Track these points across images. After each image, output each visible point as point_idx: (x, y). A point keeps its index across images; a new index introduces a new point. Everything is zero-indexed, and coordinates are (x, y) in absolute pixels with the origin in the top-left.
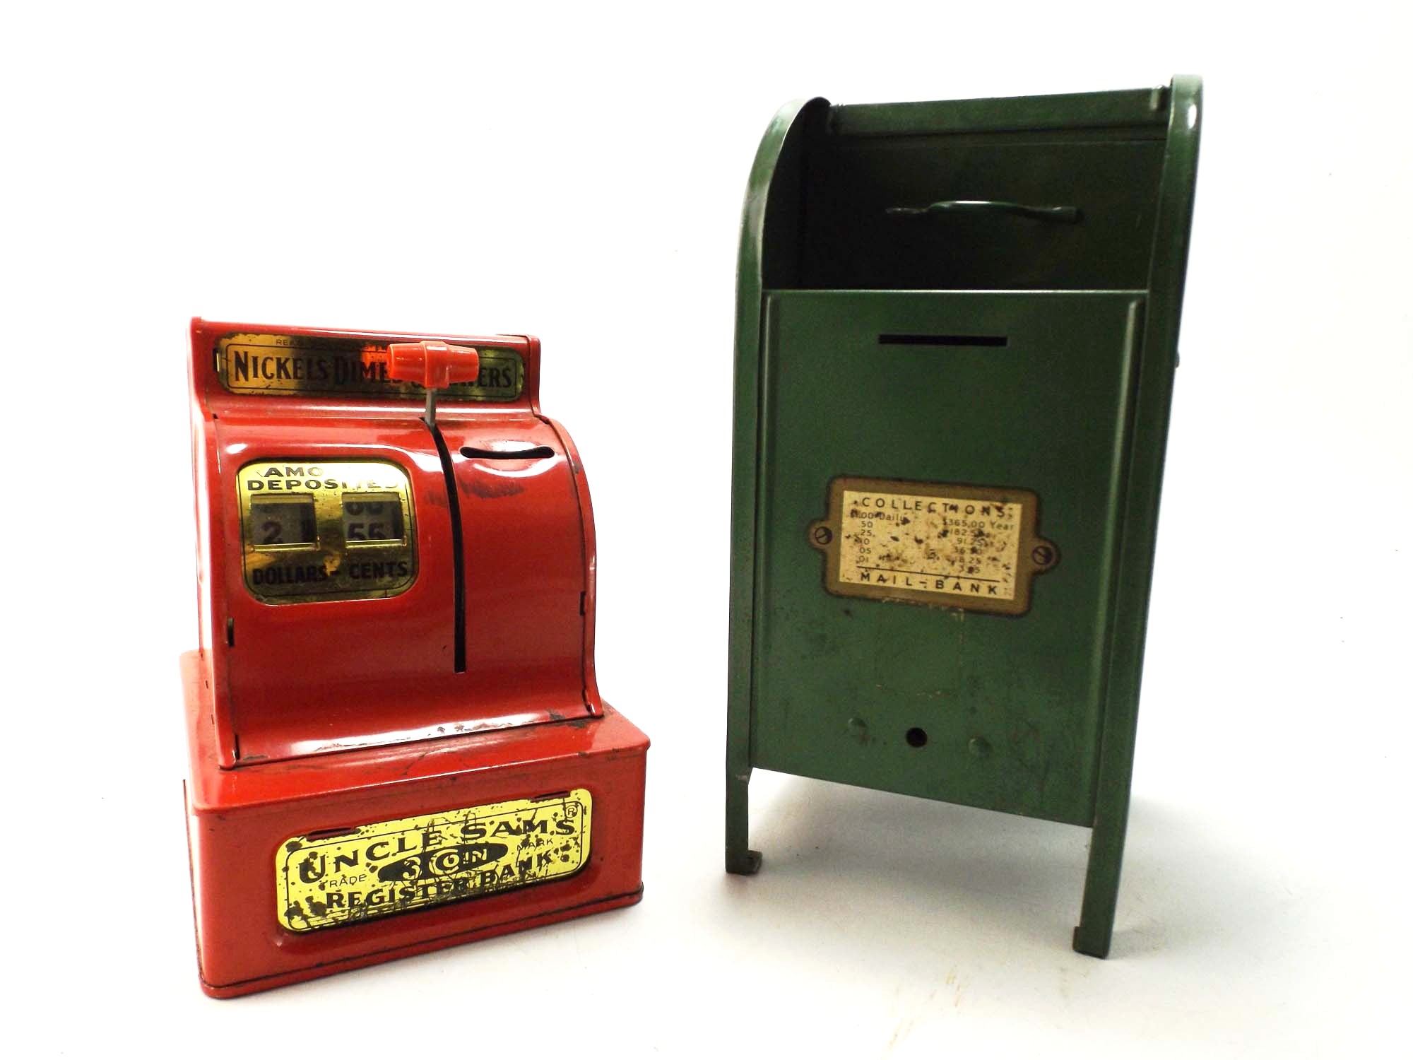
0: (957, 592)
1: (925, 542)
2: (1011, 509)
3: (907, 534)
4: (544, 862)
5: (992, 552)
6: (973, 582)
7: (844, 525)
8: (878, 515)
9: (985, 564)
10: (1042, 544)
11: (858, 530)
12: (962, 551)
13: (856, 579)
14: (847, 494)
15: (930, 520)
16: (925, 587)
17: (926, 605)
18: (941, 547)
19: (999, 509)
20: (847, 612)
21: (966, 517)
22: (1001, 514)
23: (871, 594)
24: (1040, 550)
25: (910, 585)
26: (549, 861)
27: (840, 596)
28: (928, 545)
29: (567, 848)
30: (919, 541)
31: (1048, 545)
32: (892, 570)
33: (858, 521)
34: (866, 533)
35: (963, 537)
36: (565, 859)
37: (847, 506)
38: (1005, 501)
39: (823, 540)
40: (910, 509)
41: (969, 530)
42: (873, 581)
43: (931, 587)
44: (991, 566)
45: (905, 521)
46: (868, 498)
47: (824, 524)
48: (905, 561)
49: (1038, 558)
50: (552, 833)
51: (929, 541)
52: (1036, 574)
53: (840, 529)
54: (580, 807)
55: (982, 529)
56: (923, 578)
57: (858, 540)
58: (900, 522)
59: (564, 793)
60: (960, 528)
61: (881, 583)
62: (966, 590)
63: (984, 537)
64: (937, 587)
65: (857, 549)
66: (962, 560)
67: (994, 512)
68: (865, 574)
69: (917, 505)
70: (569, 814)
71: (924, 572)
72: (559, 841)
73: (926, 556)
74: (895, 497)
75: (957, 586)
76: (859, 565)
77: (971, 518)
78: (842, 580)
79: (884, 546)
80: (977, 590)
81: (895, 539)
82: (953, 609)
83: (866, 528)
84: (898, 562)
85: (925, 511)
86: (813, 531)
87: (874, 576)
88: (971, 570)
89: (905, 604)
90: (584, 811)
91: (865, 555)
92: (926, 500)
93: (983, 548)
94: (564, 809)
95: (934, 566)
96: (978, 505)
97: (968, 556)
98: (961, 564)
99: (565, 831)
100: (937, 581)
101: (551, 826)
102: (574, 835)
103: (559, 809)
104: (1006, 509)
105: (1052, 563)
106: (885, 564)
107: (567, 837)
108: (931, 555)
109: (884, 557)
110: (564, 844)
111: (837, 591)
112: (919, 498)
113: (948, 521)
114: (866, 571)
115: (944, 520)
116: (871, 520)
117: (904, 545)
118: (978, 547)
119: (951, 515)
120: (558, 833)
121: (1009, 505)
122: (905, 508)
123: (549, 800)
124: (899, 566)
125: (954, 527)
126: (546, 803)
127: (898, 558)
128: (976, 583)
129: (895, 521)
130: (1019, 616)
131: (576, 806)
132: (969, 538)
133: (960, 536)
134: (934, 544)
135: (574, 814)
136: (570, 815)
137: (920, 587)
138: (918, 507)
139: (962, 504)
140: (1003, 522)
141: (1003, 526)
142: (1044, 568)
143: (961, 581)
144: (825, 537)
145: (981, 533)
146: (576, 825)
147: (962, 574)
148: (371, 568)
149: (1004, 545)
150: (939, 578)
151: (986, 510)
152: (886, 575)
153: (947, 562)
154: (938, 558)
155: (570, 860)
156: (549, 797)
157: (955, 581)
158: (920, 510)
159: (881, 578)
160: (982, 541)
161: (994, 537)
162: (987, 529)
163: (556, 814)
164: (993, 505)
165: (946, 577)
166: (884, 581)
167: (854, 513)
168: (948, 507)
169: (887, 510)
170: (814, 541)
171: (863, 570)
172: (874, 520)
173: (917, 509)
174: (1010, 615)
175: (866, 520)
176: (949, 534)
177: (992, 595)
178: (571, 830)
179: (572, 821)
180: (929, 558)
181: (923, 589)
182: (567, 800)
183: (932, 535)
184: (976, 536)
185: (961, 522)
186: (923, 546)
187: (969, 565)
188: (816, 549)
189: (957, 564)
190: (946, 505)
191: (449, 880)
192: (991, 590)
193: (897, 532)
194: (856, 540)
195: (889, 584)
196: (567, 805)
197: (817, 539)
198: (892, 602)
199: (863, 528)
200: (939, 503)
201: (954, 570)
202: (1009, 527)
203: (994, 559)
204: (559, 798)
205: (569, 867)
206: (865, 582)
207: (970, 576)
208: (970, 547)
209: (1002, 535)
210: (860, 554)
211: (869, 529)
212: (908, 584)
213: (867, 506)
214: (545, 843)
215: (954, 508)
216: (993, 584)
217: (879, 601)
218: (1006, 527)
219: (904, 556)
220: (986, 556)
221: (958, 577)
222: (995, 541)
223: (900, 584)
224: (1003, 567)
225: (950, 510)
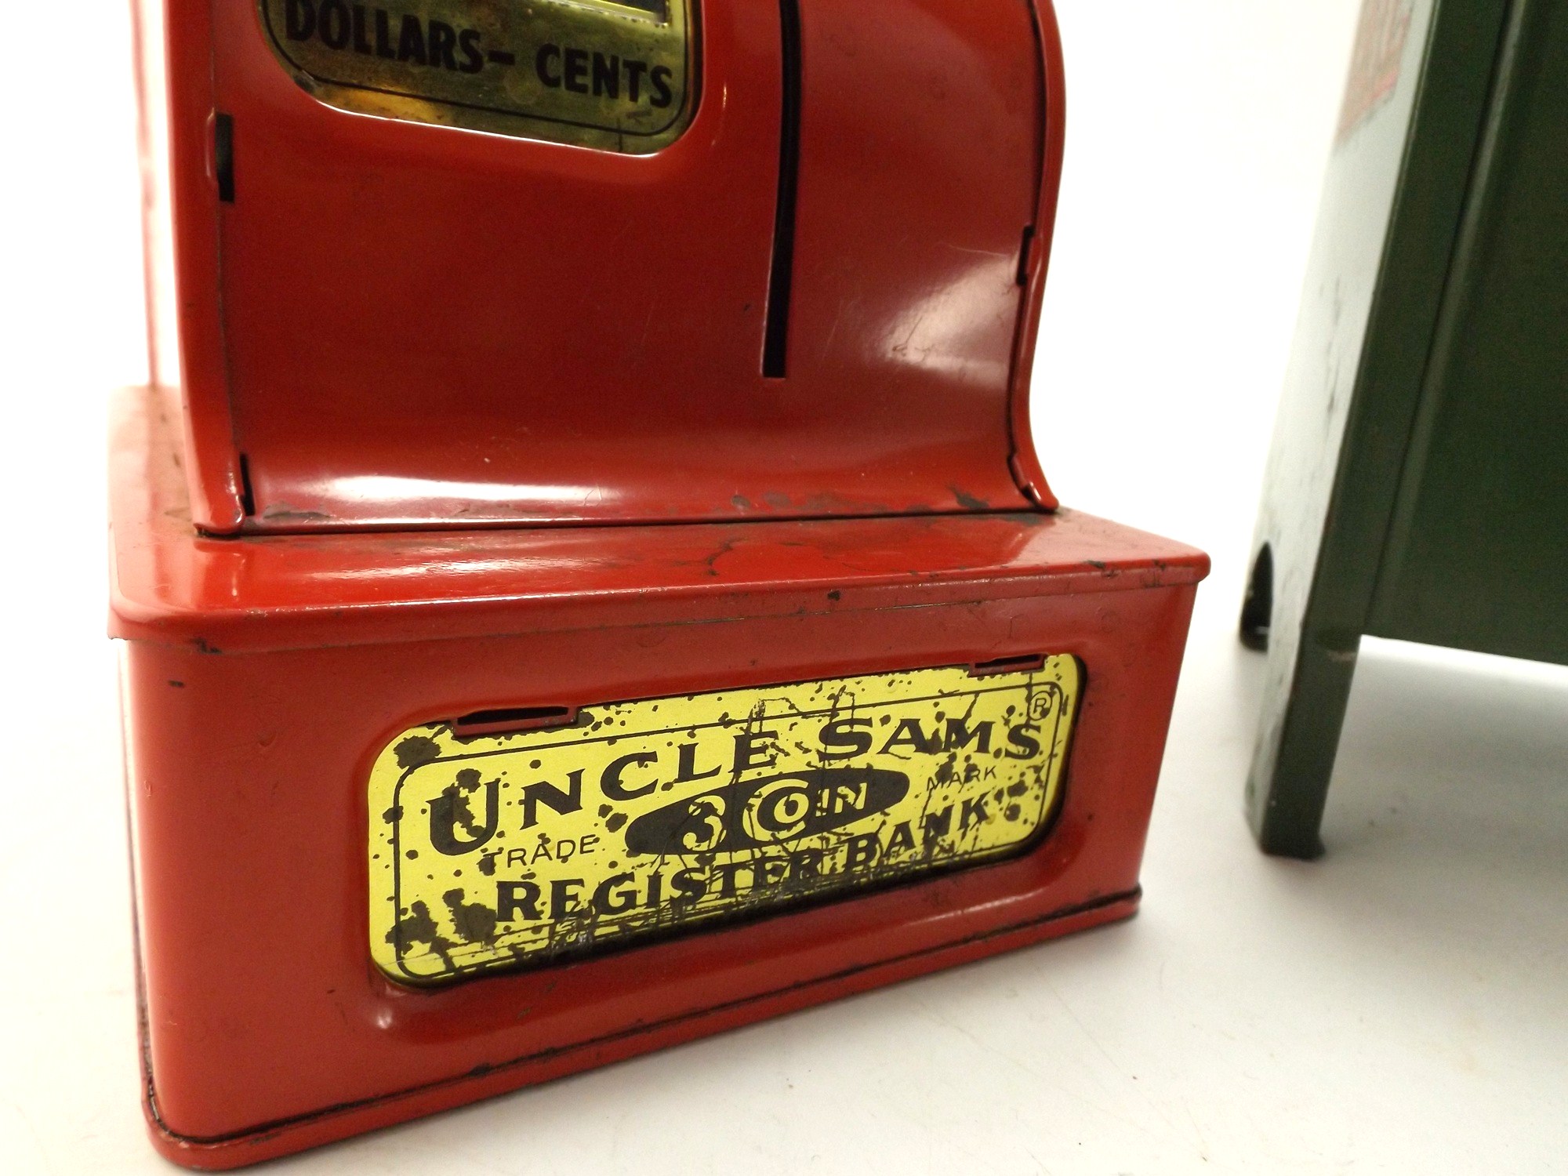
4: (973, 818)
26: (982, 817)
29: (1018, 789)
36: (1013, 813)
50: (997, 754)
54: (1056, 698)
59: (1032, 661)
70: (1035, 711)
72: (1007, 771)
90: (1062, 709)
94: (1029, 699)
99: (1021, 749)
101: (999, 738)
102: (1037, 760)
103: (1018, 698)
107: (1023, 764)
110: (1016, 780)
120: (1009, 754)
123: (1004, 673)
131: (1051, 695)
135: (1045, 713)
136: (1037, 715)
146: (1044, 739)
148: (590, 65)
155: (1022, 817)
156: (1002, 668)
163: (1011, 710)
178: (1033, 747)
179: (1038, 729)
182: (1038, 677)
191: (783, 854)
196: (1035, 689)
204: (1023, 671)
214: (982, 776)
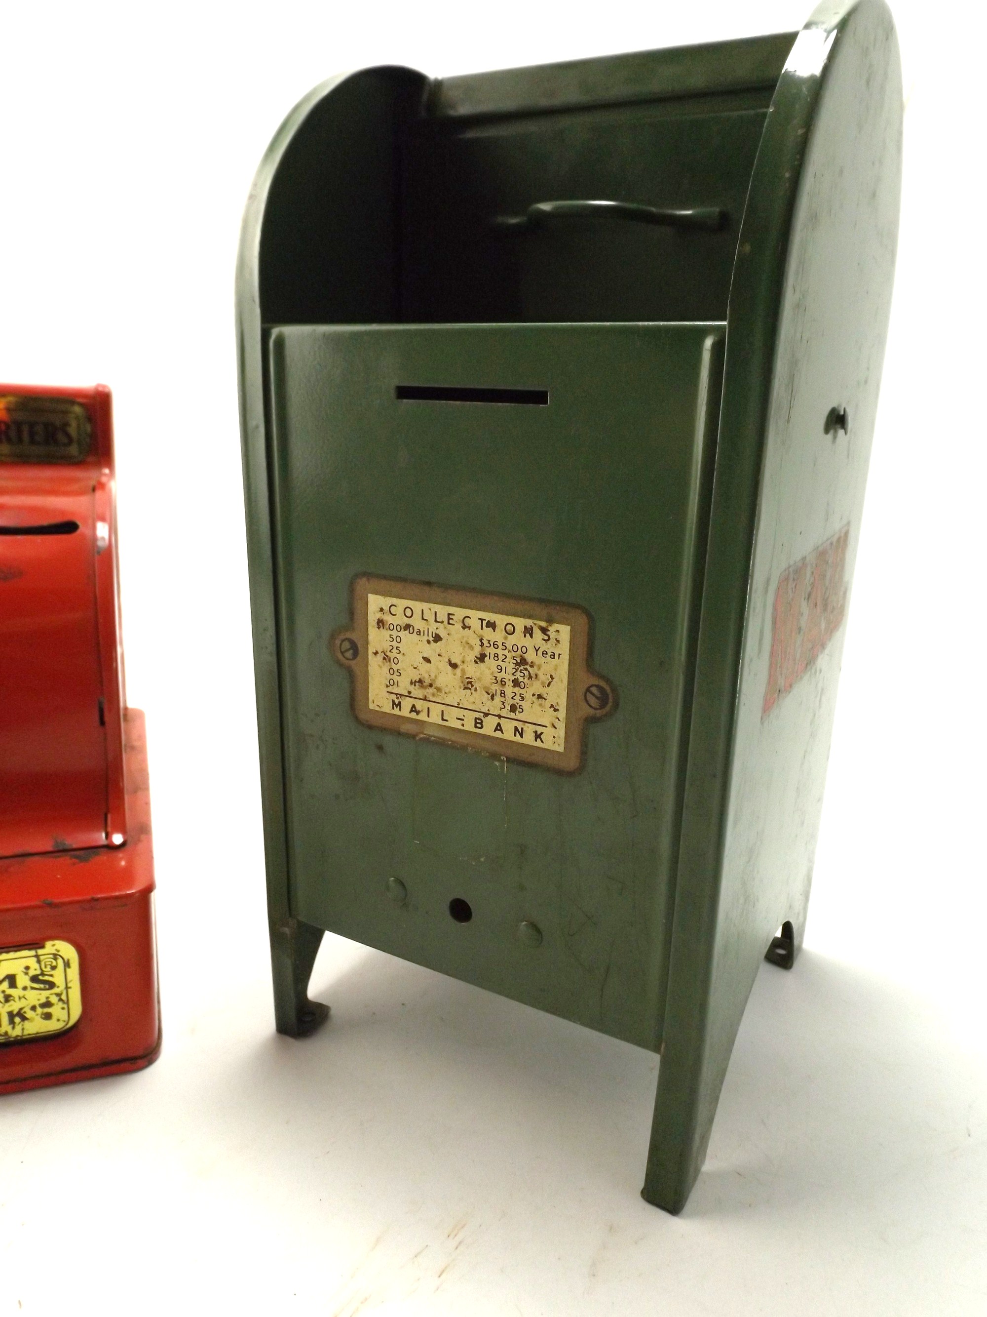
0: (498, 734)
1: (461, 667)
2: (558, 631)
3: (439, 655)
4: (17, 1020)
5: (537, 687)
6: (516, 723)
7: (370, 638)
8: (407, 627)
9: (530, 701)
10: (595, 681)
11: (386, 646)
12: (503, 683)
13: (387, 708)
14: (372, 598)
15: (465, 639)
16: (463, 725)
17: (464, 748)
18: (478, 674)
19: (544, 630)
20: (380, 748)
21: (506, 638)
22: (546, 638)
23: (405, 728)
24: (594, 690)
25: (446, 721)
26: (24, 1018)
27: (370, 727)
28: (463, 671)
29: (48, 1004)
30: (454, 666)
31: (603, 684)
32: (425, 699)
33: (386, 634)
34: (395, 650)
35: (503, 665)
36: (48, 1016)
37: (373, 616)
38: (550, 621)
39: (349, 654)
40: (442, 622)
41: (509, 656)
42: (405, 712)
43: (469, 726)
44: (536, 705)
45: (437, 638)
46: (395, 606)
47: (348, 635)
48: (439, 689)
49: (593, 701)
50: (25, 988)
51: (465, 666)
52: (591, 720)
53: (367, 642)
54: (60, 961)
55: (525, 656)
56: (460, 713)
57: (386, 658)
58: (431, 639)
59: (36, 944)
60: (500, 652)
61: (413, 715)
62: (509, 734)
63: (528, 667)
64: (476, 727)
65: (385, 669)
66: (503, 694)
67: (538, 634)
68: (397, 701)
69: (449, 619)
70: (46, 967)
71: (460, 706)
72: (36, 997)
73: (462, 685)
74: (425, 606)
75: (498, 728)
76: (390, 689)
77: (512, 640)
78: (371, 706)
79: (415, 668)
80: (521, 736)
81: (427, 660)
82: (495, 756)
83: (395, 644)
84: (432, 690)
85: (459, 626)
86: (338, 642)
87: (407, 704)
88: (513, 709)
89: (441, 743)
90: (67, 964)
91: (395, 678)
92: (459, 613)
93: (526, 680)
94: (39, 962)
95: (472, 699)
96: (520, 623)
97: (509, 690)
98: (503, 699)
99: (42, 986)
100: (476, 719)
101: (23, 980)
102: (56, 990)
103: (32, 962)
104: (552, 633)
105: (608, 708)
106: (417, 692)
107: (47, 993)
108: (468, 685)
109: (415, 682)
110: (43, 1000)
111: (367, 721)
112: (452, 610)
113: (485, 642)
114: (398, 698)
115: (481, 640)
116: (399, 634)
117: (437, 668)
118: (521, 679)
119: (488, 633)
120: (33, 988)
121: (556, 626)
122: (436, 621)
123: (16, 951)
124: (433, 695)
125: (491, 651)
126: (12, 955)
127: (431, 685)
128: (520, 726)
129: (426, 638)
130: (570, 774)
131: (55, 959)
132: (510, 666)
133: (500, 663)
134: (472, 670)
135: (54, 968)
136: (48, 968)
137: (457, 725)
138: (451, 621)
139: (501, 620)
140: (549, 647)
141: (549, 654)
142: (599, 713)
143: (503, 721)
144: (351, 652)
145: (523, 662)
146: (58, 978)
147: (504, 713)
149: (550, 680)
150: (478, 715)
151: (528, 631)
152: (419, 705)
153: (486, 695)
154: (476, 690)
155: (54, 1018)
156: (15, 949)
157: (496, 720)
158: (453, 625)
159: (413, 709)
160: (524, 672)
161: (539, 667)
162: (530, 656)
163: (27, 968)
164: (535, 624)
165: (486, 715)
166: (418, 713)
167: (381, 623)
168: (485, 623)
169: (417, 623)
170: (340, 656)
171: (394, 697)
172: (403, 634)
173: (449, 623)
174: (559, 772)
175: (395, 633)
176: (487, 659)
177: (538, 744)
178: (52, 985)
179: (51, 976)
180: (465, 688)
181: (461, 727)
182: (40, 952)
183: (468, 659)
184: (517, 664)
185: (500, 644)
186: (458, 671)
187: (512, 702)
188: (341, 665)
189: (498, 699)
190: (482, 620)
192: (538, 736)
193: (430, 650)
194: (384, 659)
195: (423, 717)
196: (42, 958)
197: (342, 653)
198: (427, 740)
199: (392, 644)
200: (475, 615)
201: (494, 706)
202: (557, 656)
203: (540, 697)
204: (30, 949)
205: (53, 1026)
206: (396, 711)
207: (512, 715)
208: (513, 678)
209: (546, 667)
210: (389, 676)
211: (398, 645)
212: (443, 719)
213: (395, 615)
214: (17, 999)
215: (492, 625)
216: (540, 730)
217: (414, 736)
218: (553, 656)
219: (438, 684)
220: (531, 690)
221: (499, 716)
222: (541, 676)
223: (435, 718)
224: (550, 707)
225: (487, 627)
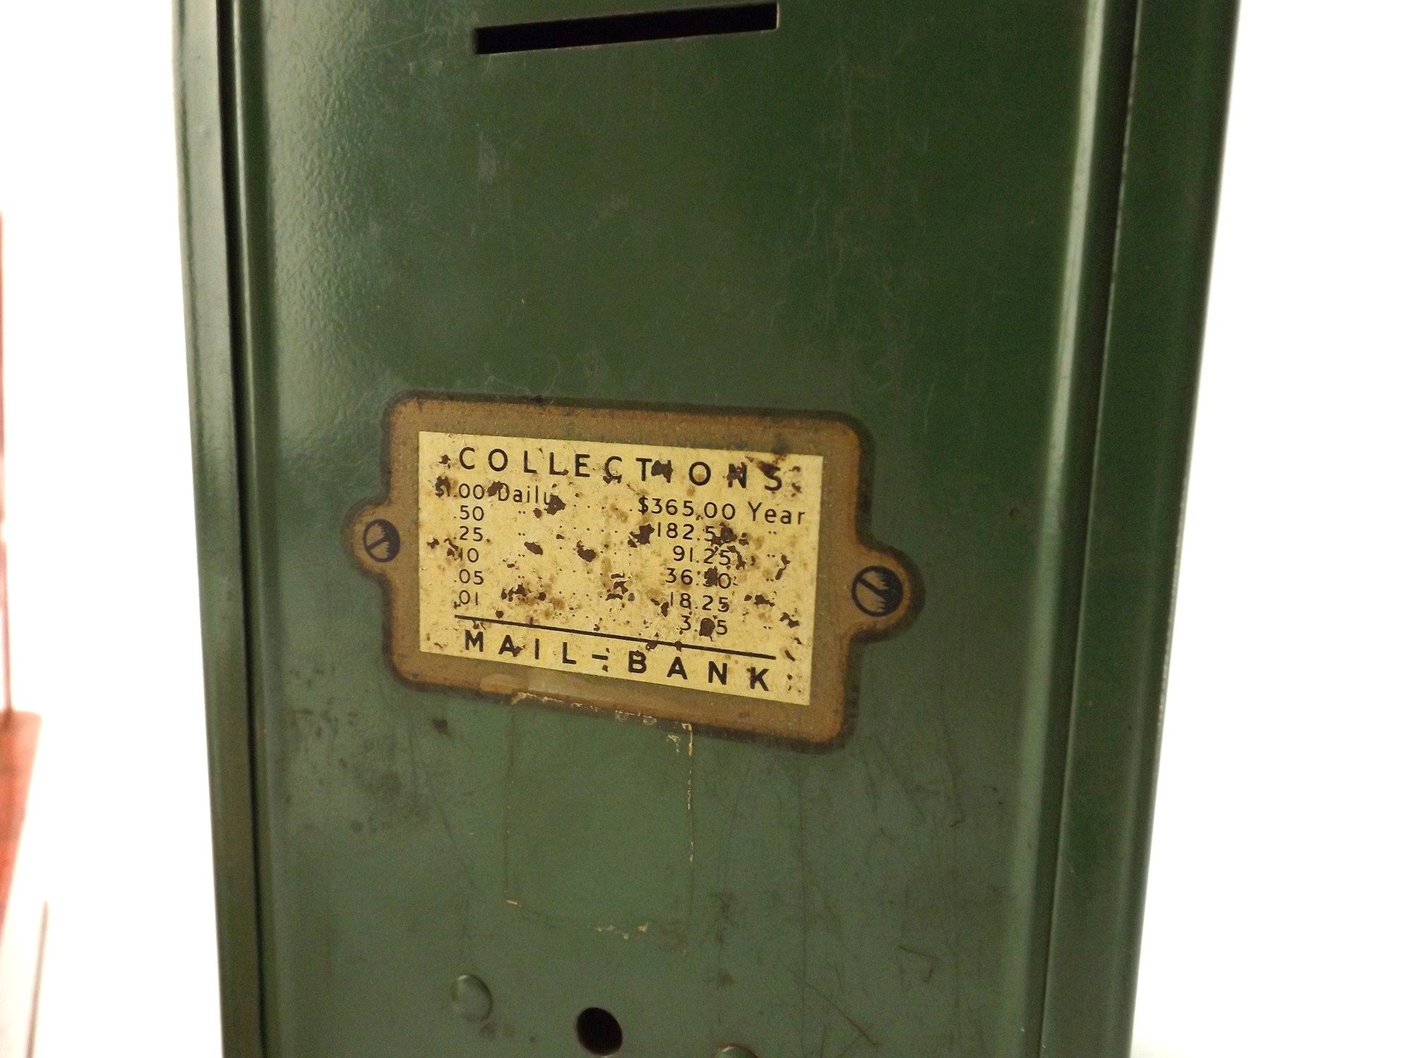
0: (677, 680)
1: (602, 556)
2: (797, 469)
3: (559, 537)
5: (753, 582)
6: (712, 656)
7: (423, 516)
8: (495, 488)
9: (740, 611)
10: (875, 559)
11: (454, 529)
12: (686, 580)
13: (455, 647)
14: (425, 438)
15: (611, 501)
16: (605, 668)
17: (607, 712)
18: (637, 568)
19: (769, 470)
20: (441, 725)
21: (691, 492)
22: (773, 484)
23: (489, 683)
24: (872, 577)
25: (573, 662)
27: (422, 687)
28: (607, 564)
30: (588, 555)
31: (890, 564)
32: (531, 625)
33: (452, 504)
34: (471, 536)
35: (687, 545)
37: (428, 475)
38: (781, 450)
39: (381, 551)
40: (565, 472)
41: (699, 526)
42: (491, 651)
43: (619, 669)
44: (753, 620)
45: (555, 505)
46: (473, 450)
47: (382, 513)
48: (558, 604)
49: (870, 600)
51: (609, 554)
52: (865, 638)
53: (416, 524)
55: (731, 523)
56: (599, 645)
57: (454, 552)
58: (543, 507)
60: (679, 519)
61: (507, 657)
62: (698, 679)
63: (736, 544)
64: (632, 670)
65: (452, 573)
66: (686, 601)
67: (756, 478)
68: (474, 633)
69: (578, 465)
71: (601, 631)
73: (604, 590)
74: (531, 444)
75: (677, 668)
76: (461, 611)
77: (703, 495)
78: (425, 647)
79: (511, 566)
80: (723, 679)
81: (536, 549)
82: (668, 724)
83: (471, 523)
84: (543, 606)
85: (598, 476)
86: (360, 528)
87: (494, 637)
88: (707, 628)
89: (562, 708)
91: (473, 588)
92: (598, 452)
93: (733, 571)
95: (623, 616)
96: (720, 460)
97: (698, 592)
98: (686, 612)
100: (631, 654)
104: (785, 473)
105: (900, 611)
106: (515, 611)
108: (617, 589)
109: (511, 592)
111: (415, 675)
112: (583, 447)
113: (651, 504)
114: (476, 627)
115: (642, 500)
116: (479, 503)
117: (555, 562)
118: (722, 569)
119: (656, 487)
121: (793, 460)
122: (552, 472)
124: (547, 615)
125: (665, 519)
127: (542, 597)
128: (719, 660)
129: (533, 505)
130: (823, 747)
132: (700, 545)
133: (680, 541)
134: (623, 560)
137: (595, 668)
138: (582, 470)
139: (681, 458)
140: (780, 502)
141: (780, 514)
142: (882, 623)
143: (685, 654)
144: (385, 545)
145: (728, 534)
147: (688, 638)
149: (782, 565)
150: (635, 646)
151: (737, 475)
152: (520, 636)
153: (651, 606)
154: (632, 598)
157: (673, 653)
158: (587, 475)
159: (508, 645)
160: (729, 554)
161: (759, 542)
162: (740, 524)
164: (751, 460)
165: (652, 644)
166: (516, 651)
167: (443, 486)
168: (649, 466)
169: (514, 478)
170: (363, 555)
171: (469, 625)
172: (486, 502)
173: (578, 474)
174: (800, 745)
175: (471, 502)
176: (653, 536)
177: (758, 693)
180: (611, 596)
181: (602, 673)
183: (615, 539)
184: (715, 540)
185: (680, 505)
186: (597, 565)
187: (704, 615)
188: (365, 572)
189: (675, 611)
190: (644, 461)
192: (756, 678)
193: (540, 530)
194: (450, 553)
195: (526, 658)
197: (368, 549)
198: (533, 704)
199: (464, 523)
200: (629, 455)
201: (669, 627)
202: (794, 518)
203: (760, 600)
206: (474, 653)
207: (705, 642)
208: (705, 568)
209: (774, 539)
210: (459, 586)
211: (478, 524)
212: (566, 661)
213: (472, 467)
215: (664, 470)
216: (759, 664)
217: (508, 698)
218: (787, 518)
219: (555, 593)
220: (743, 590)
221: (679, 645)
222: (761, 555)
223: (551, 659)
224: (782, 620)
225: (653, 474)
